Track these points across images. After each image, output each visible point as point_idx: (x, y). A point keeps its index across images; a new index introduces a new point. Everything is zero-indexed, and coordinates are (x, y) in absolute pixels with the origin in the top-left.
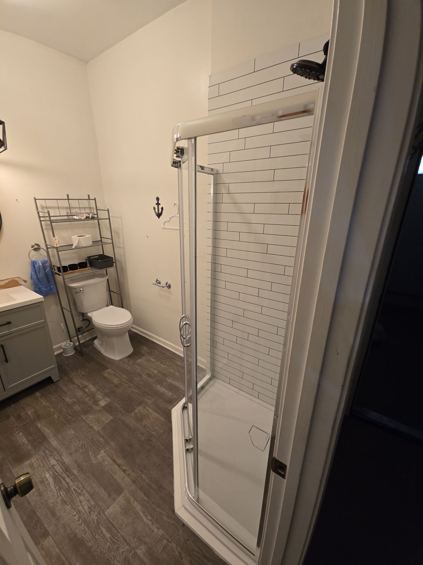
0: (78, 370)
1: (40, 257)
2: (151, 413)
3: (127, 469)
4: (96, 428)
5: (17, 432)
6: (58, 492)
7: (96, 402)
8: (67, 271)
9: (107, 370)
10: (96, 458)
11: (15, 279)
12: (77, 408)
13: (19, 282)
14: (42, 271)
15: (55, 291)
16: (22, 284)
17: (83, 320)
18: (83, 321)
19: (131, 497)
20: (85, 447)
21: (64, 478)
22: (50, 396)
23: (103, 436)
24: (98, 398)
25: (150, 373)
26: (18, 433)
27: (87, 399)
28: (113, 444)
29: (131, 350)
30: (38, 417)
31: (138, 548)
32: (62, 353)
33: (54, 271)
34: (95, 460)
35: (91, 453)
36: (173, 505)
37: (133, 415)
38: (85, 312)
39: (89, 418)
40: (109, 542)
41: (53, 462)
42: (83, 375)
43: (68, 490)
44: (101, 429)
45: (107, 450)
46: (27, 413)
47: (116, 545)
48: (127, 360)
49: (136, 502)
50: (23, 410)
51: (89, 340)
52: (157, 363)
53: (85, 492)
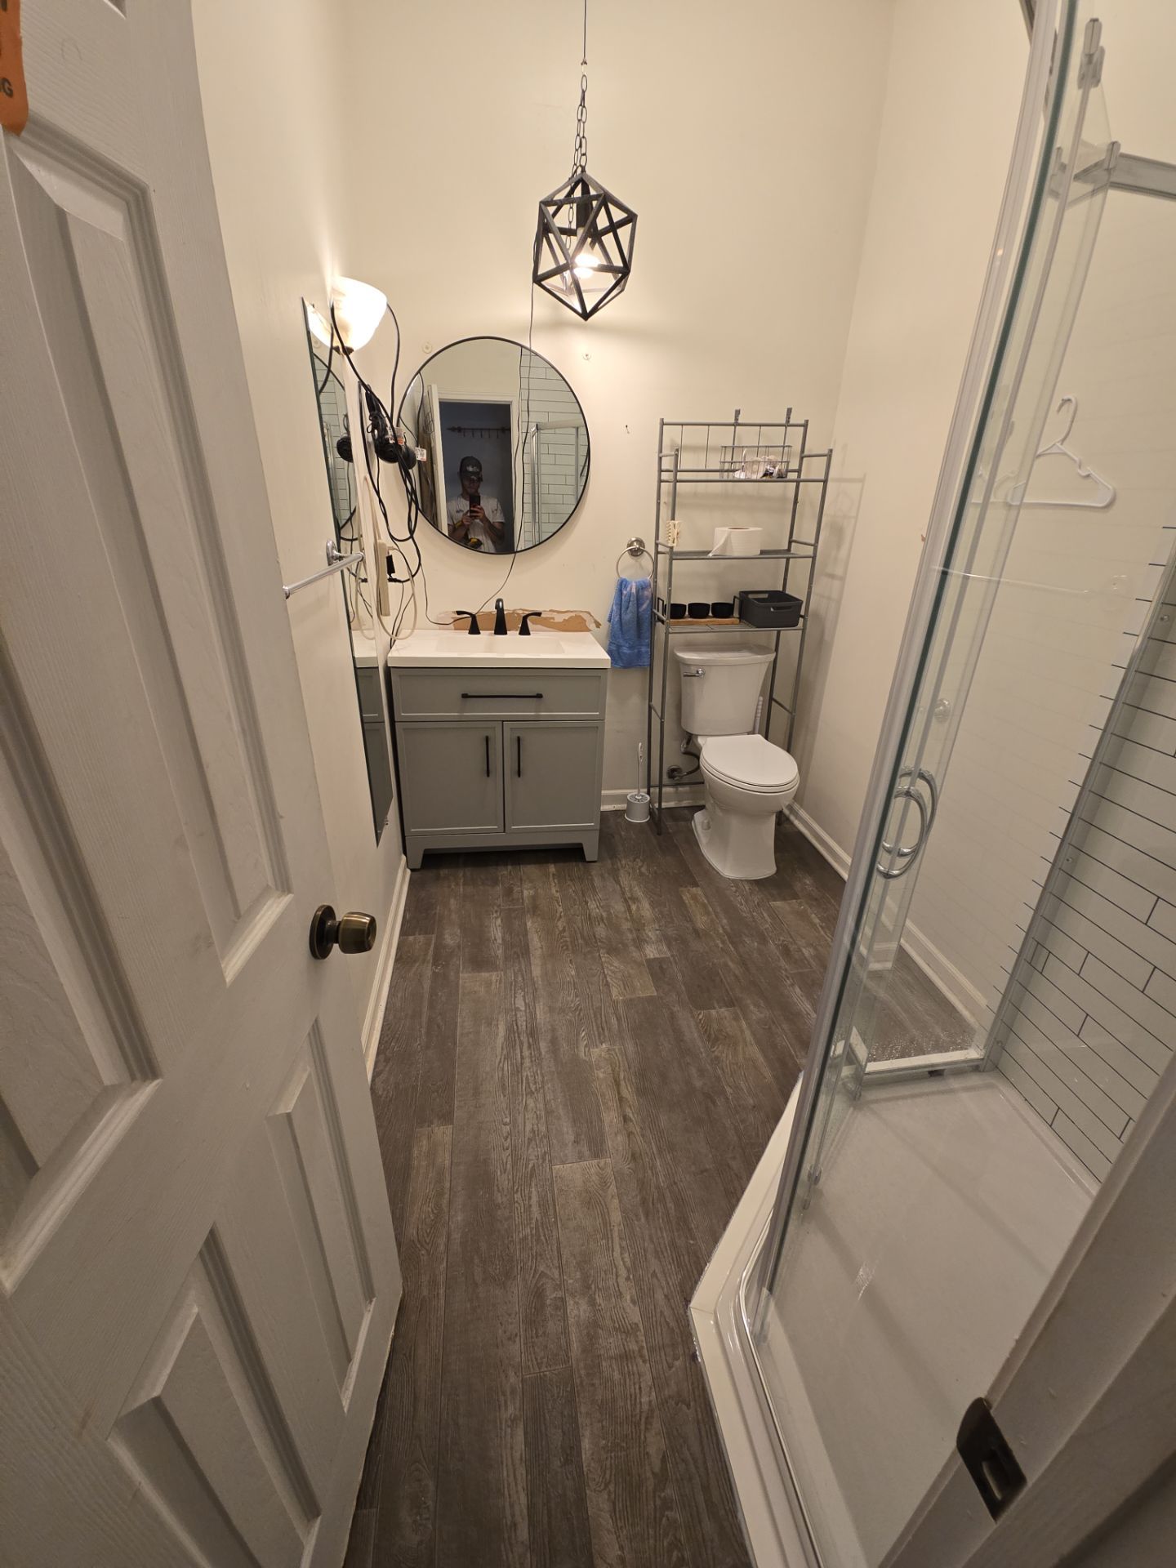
0: (637, 860)
1: (637, 572)
2: (744, 1040)
3: (634, 1120)
4: (614, 992)
5: (495, 915)
6: (502, 1060)
7: (639, 942)
8: (682, 616)
9: (694, 888)
10: (587, 1049)
11: (581, 614)
12: (601, 931)
13: (587, 624)
14: (632, 606)
15: (646, 661)
16: (590, 628)
17: (686, 753)
18: (687, 756)
19: (614, 1183)
20: (579, 1014)
21: (521, 1044)
22: (569, 883)
23: (621, 1017)
24: (648, 936)
25: (792, 948)
26: (496, 918)
27: (626, 926)
28: (630, 1048)
29: (768, 869)
30: (535, 909)
31: (573, 1295)
32: (624, 811)
33: (656, 611)
34: (585, 1052)
35: (583, 1034)
36: (693, 1289)
37: (701, 1017)
38: (695, 732)
39: (612, 965)
40: (530, 1228)
41: (520, 1004)
42: (641, 874)
43: (518, 1070)
44: (624, 1001)
45: (614, 1050)
46: (522, 892)
47: (538, 1247)
48: (747, 888)
49: (616, 1201)
50: (519, 884)
51: (685, 807)
52: (822, 933)
53: (540, 1097)
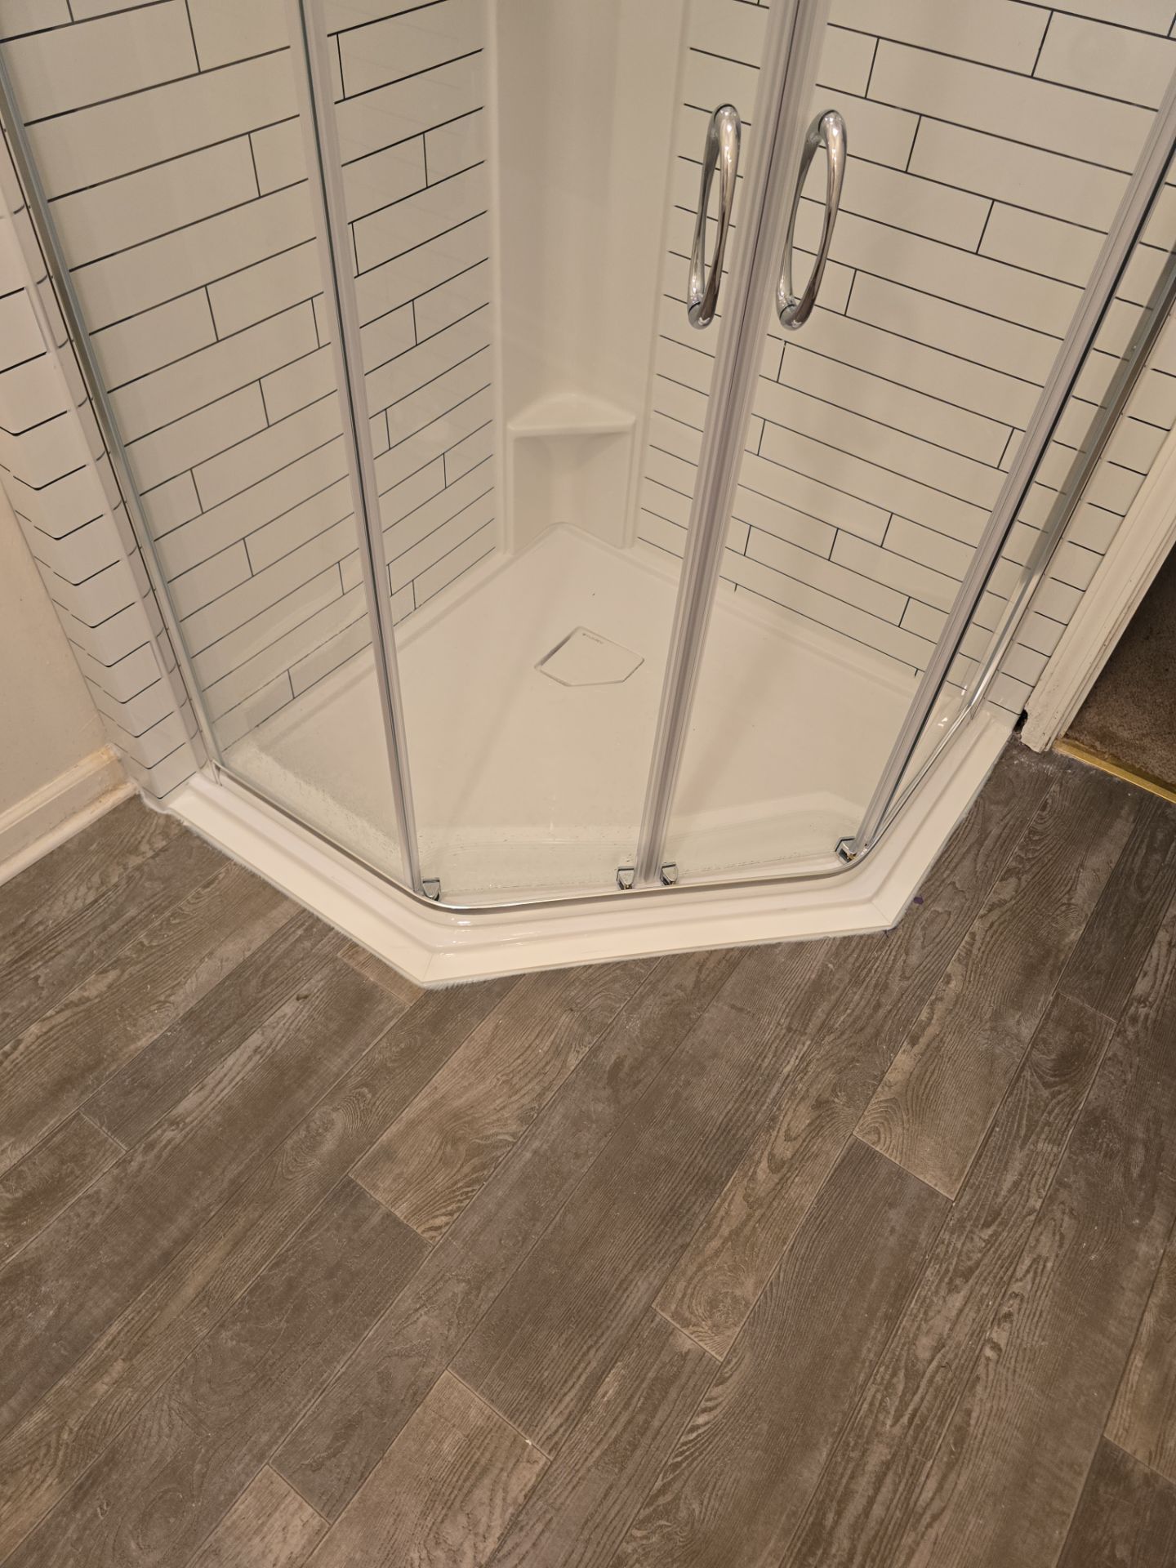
3: (766, 1153)
10: (727, 1371)
19: (873, 1101)
23: (586, 1385)
34: (736, 1370)
37: (437, 1223)
45: (675, 1316)
49: (888, 1077)
